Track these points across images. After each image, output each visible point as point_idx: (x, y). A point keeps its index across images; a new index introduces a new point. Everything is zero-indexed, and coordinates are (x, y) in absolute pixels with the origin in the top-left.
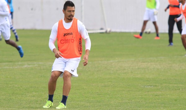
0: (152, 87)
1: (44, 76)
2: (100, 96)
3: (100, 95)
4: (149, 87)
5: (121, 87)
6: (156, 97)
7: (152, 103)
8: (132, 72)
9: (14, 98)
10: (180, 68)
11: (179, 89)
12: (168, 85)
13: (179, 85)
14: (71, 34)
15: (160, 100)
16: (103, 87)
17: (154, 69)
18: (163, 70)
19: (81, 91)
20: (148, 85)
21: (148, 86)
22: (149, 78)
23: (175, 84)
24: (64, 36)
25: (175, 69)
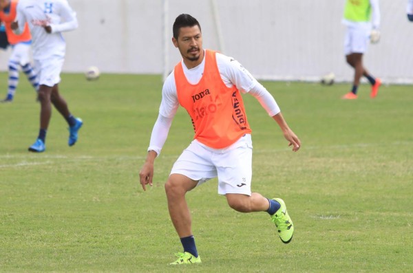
0: (338, 217)
1: (68, 190)
2: (209, 241)
3: (208, 236)
4: (330, 217)
5: (261, 217)
6: (349, 245)
7: (338, 259)
8: (287, 181)
10: (408, 171)
11: (405, 225)
12: (377, 213)
13: (404, 215)
14: (208, 92)
15: (357, 252)
16: (216, 219)
17: (343, 172)
18: (364, 176)
19: (161, 226)
20: (328, 212)
21: (328, 216)
22: (330, 196)
23: (395, 211)
24: (194, 101)
25: (394, 175)
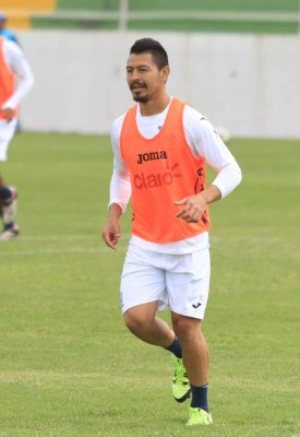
9: (99, 343)
14: (164, 155)
24: (140, 162)
